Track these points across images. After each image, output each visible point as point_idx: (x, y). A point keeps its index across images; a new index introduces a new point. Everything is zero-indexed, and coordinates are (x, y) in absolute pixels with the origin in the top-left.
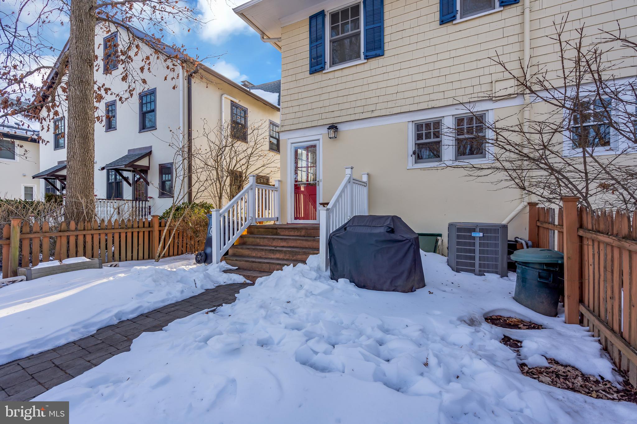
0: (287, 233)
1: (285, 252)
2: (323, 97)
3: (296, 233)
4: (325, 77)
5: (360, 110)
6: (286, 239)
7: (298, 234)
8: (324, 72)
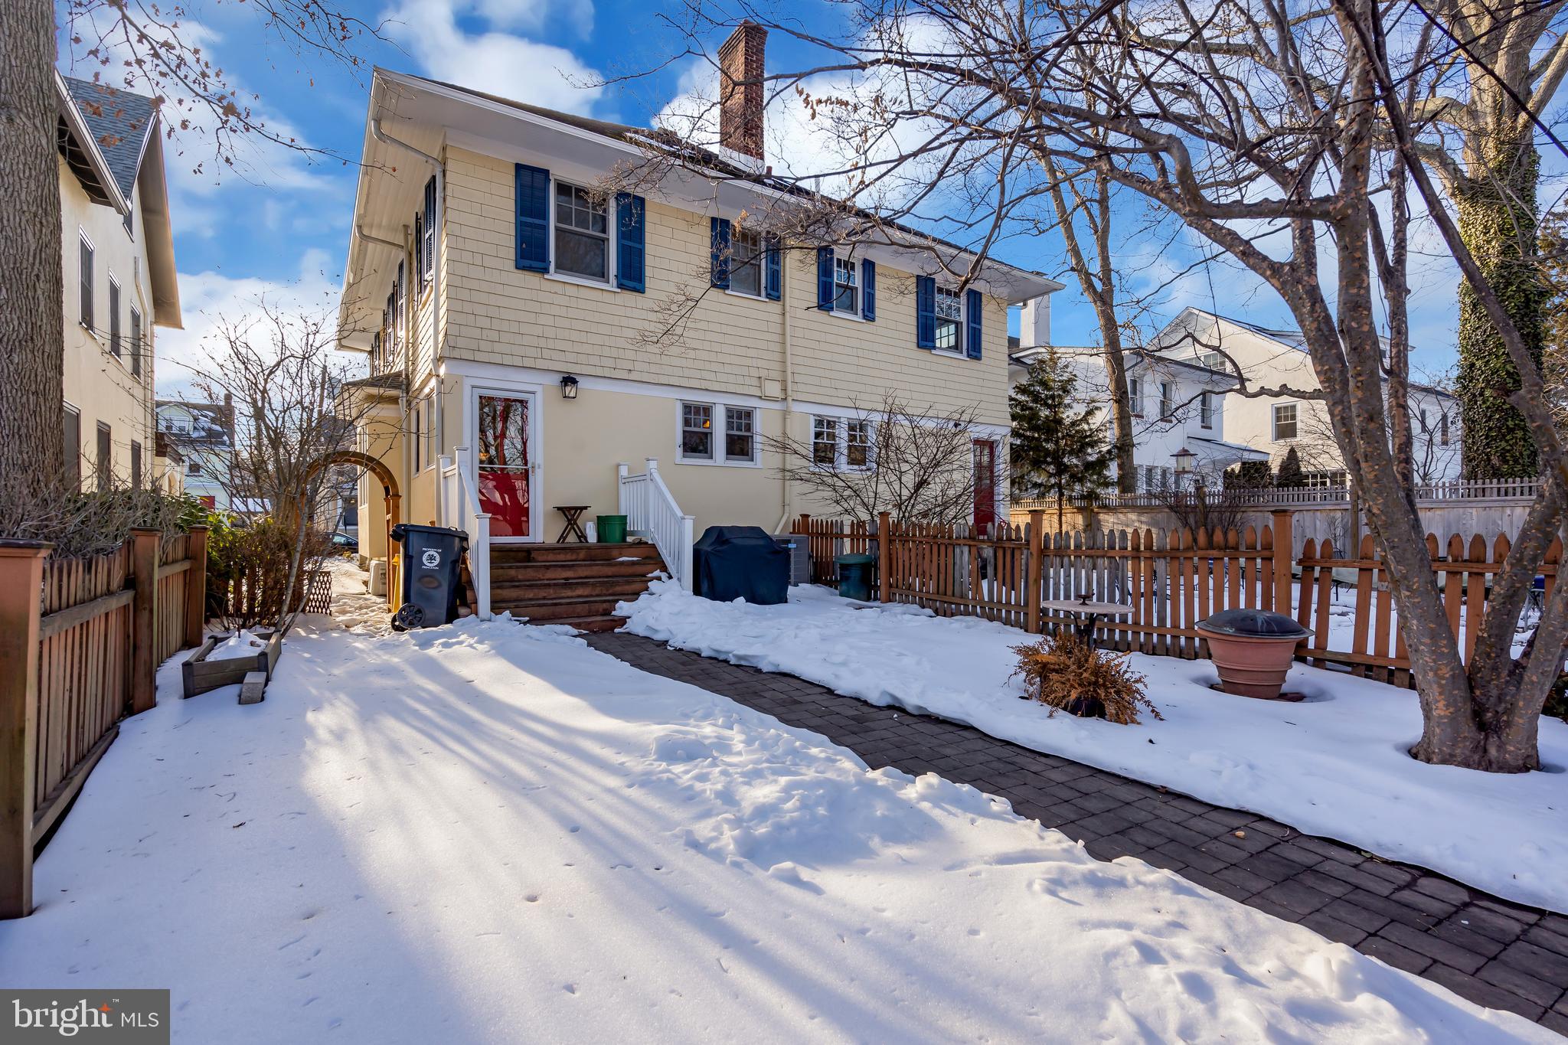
0: (551, 557)
1: (594, 585)
2: (542, 320)
3: (569, 557)
4: (546, 286)
5: (610, 363)
6: (573, 566)
7: (574, 557)
8: (546, 276)
